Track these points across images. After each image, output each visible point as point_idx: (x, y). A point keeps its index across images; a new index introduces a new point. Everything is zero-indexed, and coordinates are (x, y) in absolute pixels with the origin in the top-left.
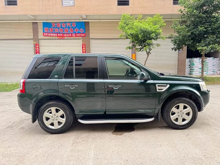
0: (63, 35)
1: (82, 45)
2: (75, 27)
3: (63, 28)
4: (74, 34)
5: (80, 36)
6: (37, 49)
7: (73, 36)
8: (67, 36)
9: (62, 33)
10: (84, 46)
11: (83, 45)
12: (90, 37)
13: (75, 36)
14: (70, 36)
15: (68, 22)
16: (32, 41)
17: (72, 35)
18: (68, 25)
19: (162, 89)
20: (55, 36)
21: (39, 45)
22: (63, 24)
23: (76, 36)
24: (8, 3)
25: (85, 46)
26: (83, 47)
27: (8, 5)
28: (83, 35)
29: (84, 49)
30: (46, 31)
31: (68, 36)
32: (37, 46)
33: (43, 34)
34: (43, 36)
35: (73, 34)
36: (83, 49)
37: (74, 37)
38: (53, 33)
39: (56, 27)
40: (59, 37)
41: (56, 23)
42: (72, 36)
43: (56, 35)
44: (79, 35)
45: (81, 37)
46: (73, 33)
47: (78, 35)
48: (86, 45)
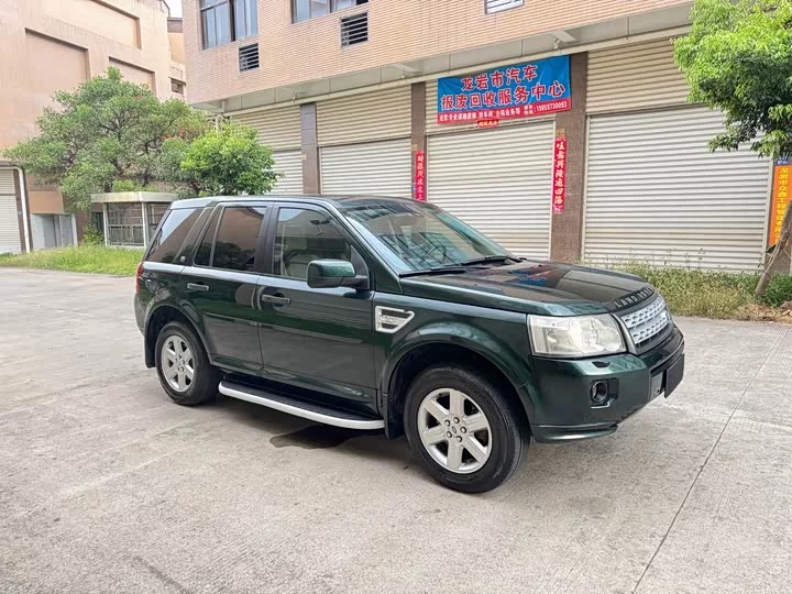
0: (494, 114)
1: (557, 143)
2: (535, 80)
3: (496, 90)
4: (531, 107)
5: (552, 111)
6: (420, 166)
7: (526, 113)
8: (506, 117)
9: (491, 109)
10: (562, 147)
11: (559, 142)
12: (588, 110)
13: (531, 112)
14: (516, 116)
15: (509, 66)
16: (408, 143)
17: (522, 110)
18: (510, 77)
19: (393, 327)
20: (471, 121)
21: (425, 155)
22: (497, 75)
23: (537, 113)
24: (350, 38)
25: (565, 145)
26: (557, 151)
27: (351, 43)
28: (562, 105)
29: (561, 155)
30: (445, 107)
31: (511, 117)
32: (421, 159)
33: (439, 118)
34: (437, 125)
35: (526, 107)
36: (556, 158)
37: (529, 115)
38: (464, 111)
39: (476, 90)
40: (481, 124)
41: (473, 75)
42: (522, 115)
43: (474, 115)
44: (548, 107)
45: (555, 115)
46: (526, 104)
47: (542, 108)
48: (570, 141)
